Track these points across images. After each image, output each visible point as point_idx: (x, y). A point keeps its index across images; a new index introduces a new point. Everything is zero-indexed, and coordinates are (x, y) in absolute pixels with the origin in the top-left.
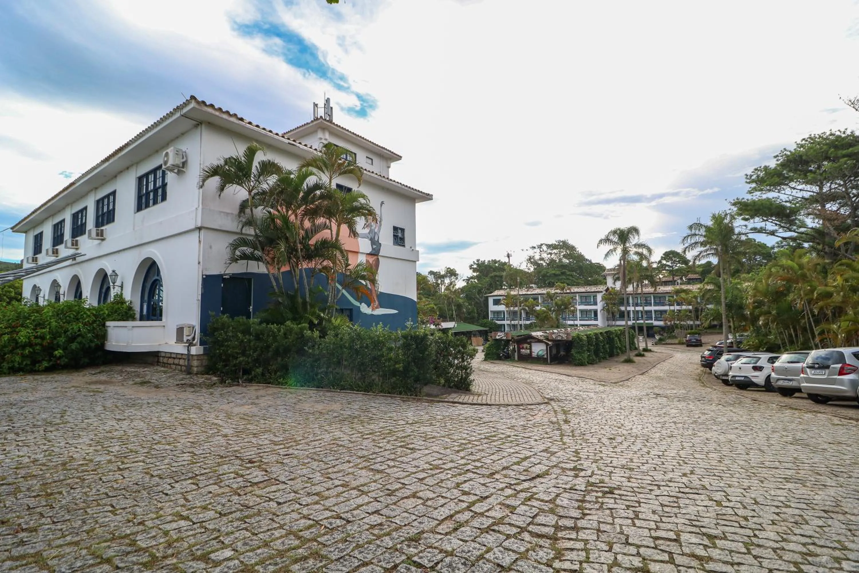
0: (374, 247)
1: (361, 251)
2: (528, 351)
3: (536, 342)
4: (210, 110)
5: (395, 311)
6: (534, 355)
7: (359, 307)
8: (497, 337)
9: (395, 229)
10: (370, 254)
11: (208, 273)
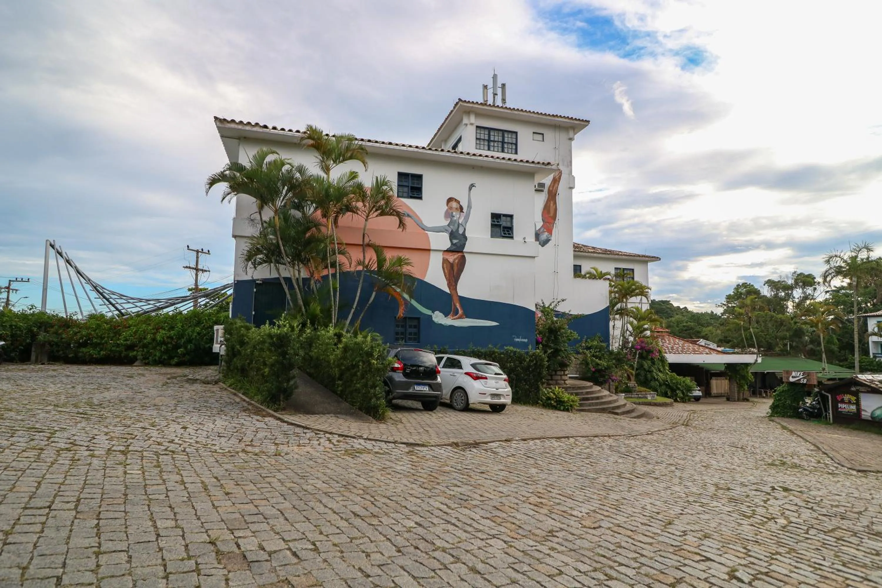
0: (455, 241)
1: (432, 248)
2: (853, 408)
3: (868, 392)
4: (233, 125)
5: (494, 324)
6: (866, 415)
7: (431, 317)
8: (791, 380)
9: (495, 217)
10: (448, 251)
11: (240, 279)
